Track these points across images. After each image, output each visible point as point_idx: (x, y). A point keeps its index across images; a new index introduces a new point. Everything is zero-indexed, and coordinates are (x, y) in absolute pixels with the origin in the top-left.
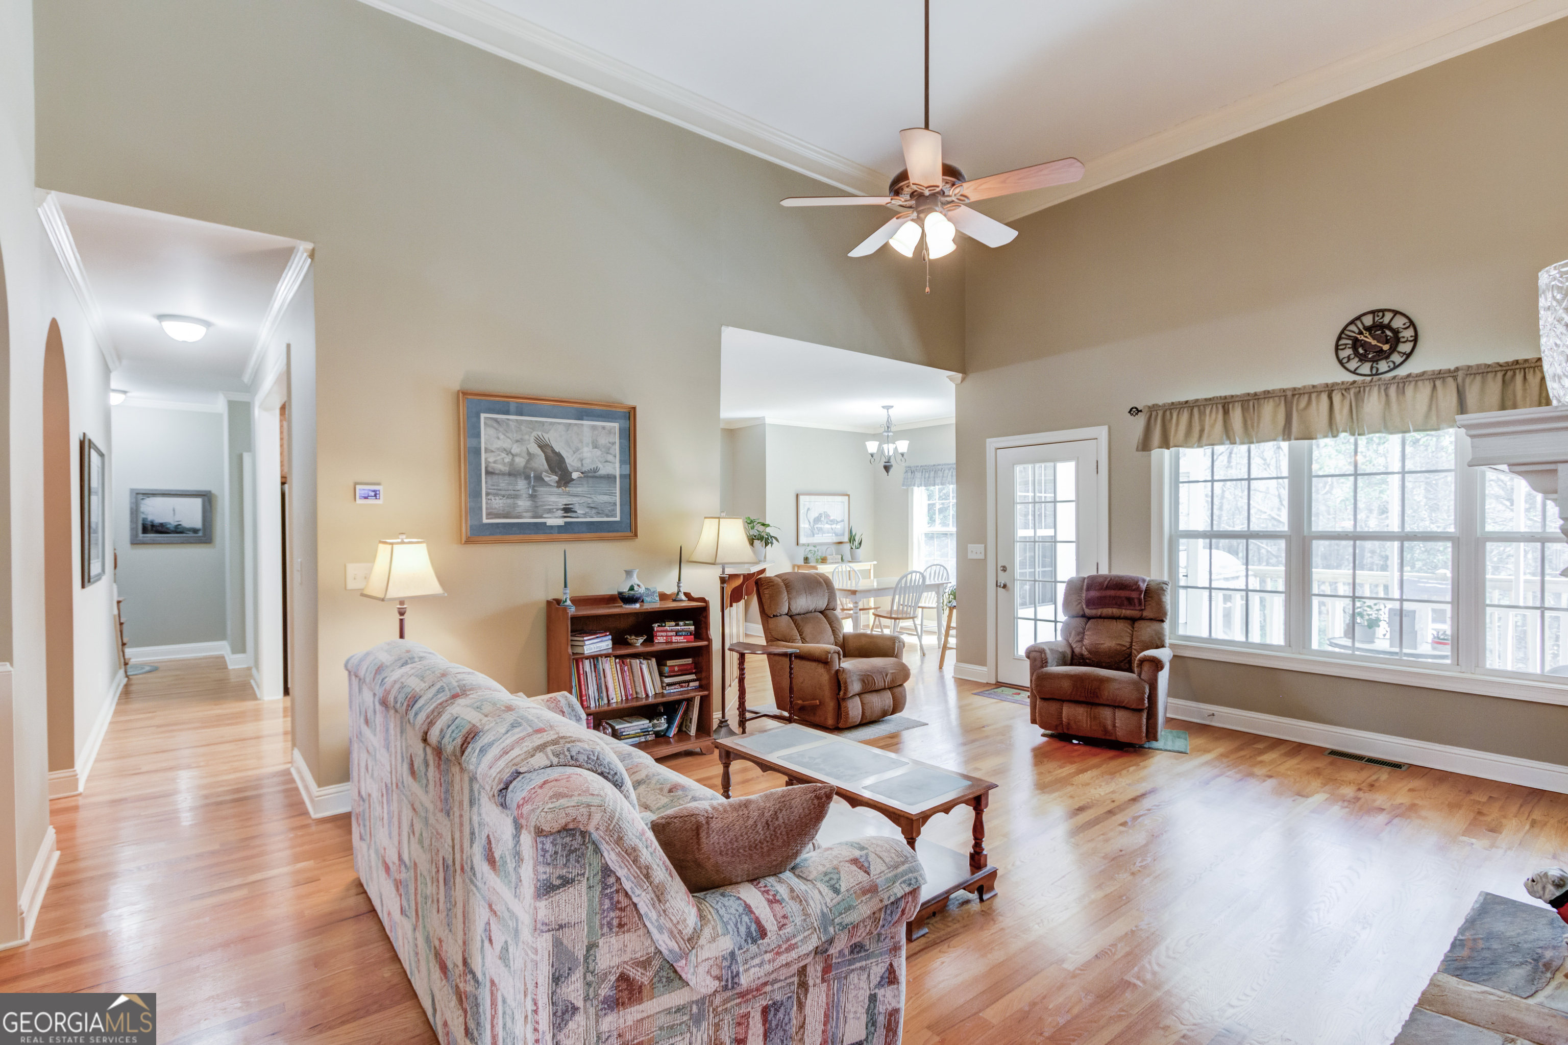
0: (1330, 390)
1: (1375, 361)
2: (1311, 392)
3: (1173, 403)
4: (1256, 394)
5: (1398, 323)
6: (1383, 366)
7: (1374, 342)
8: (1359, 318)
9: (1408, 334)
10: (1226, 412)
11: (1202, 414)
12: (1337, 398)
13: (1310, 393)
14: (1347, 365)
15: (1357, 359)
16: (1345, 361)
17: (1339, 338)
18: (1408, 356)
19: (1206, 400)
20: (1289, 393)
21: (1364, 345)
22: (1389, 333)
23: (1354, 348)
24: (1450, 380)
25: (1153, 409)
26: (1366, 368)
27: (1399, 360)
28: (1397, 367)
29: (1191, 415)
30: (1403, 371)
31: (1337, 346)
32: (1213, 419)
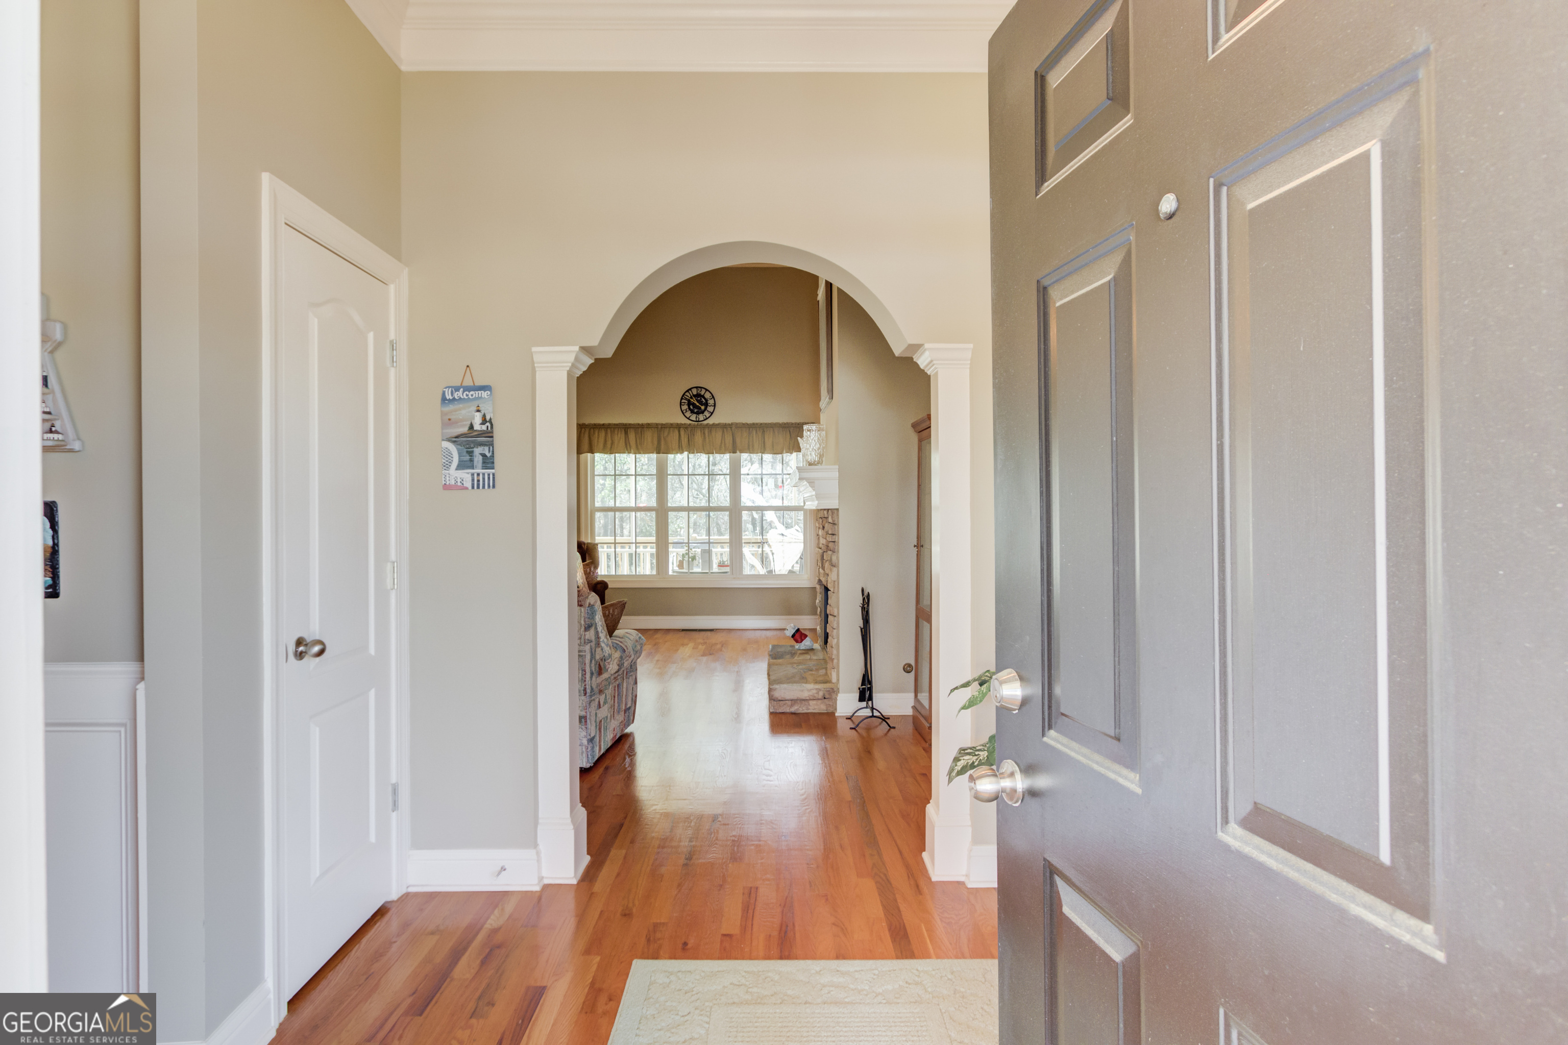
0: (679, 427)
1: (698, 413)
2: (671, 426)
3: (595, 424)
4: (642, 424)
5: (707, 395)
6: (701, 417)
7: (698, 404)
8: (690, 389)
9: (711, 402)
10: (626, 433)
11: (612, 433)
12: (682, 432)
13: (669, 428)
14: (685, 414)
15: (690, 412)
16: (684, 411)
17: (682, 399)
18: (712, 413)
19: (615, 424)
20: (660, 427)
21: (694, 405)
22: (703, 400)
23: (688, 405)
24: (729, 429)
26: (693, 417)
27: (708, 415)
28: (707, 419)
29: (606, 433)
30: (710, 421)
31: (681, 403)
32: (619, 437)
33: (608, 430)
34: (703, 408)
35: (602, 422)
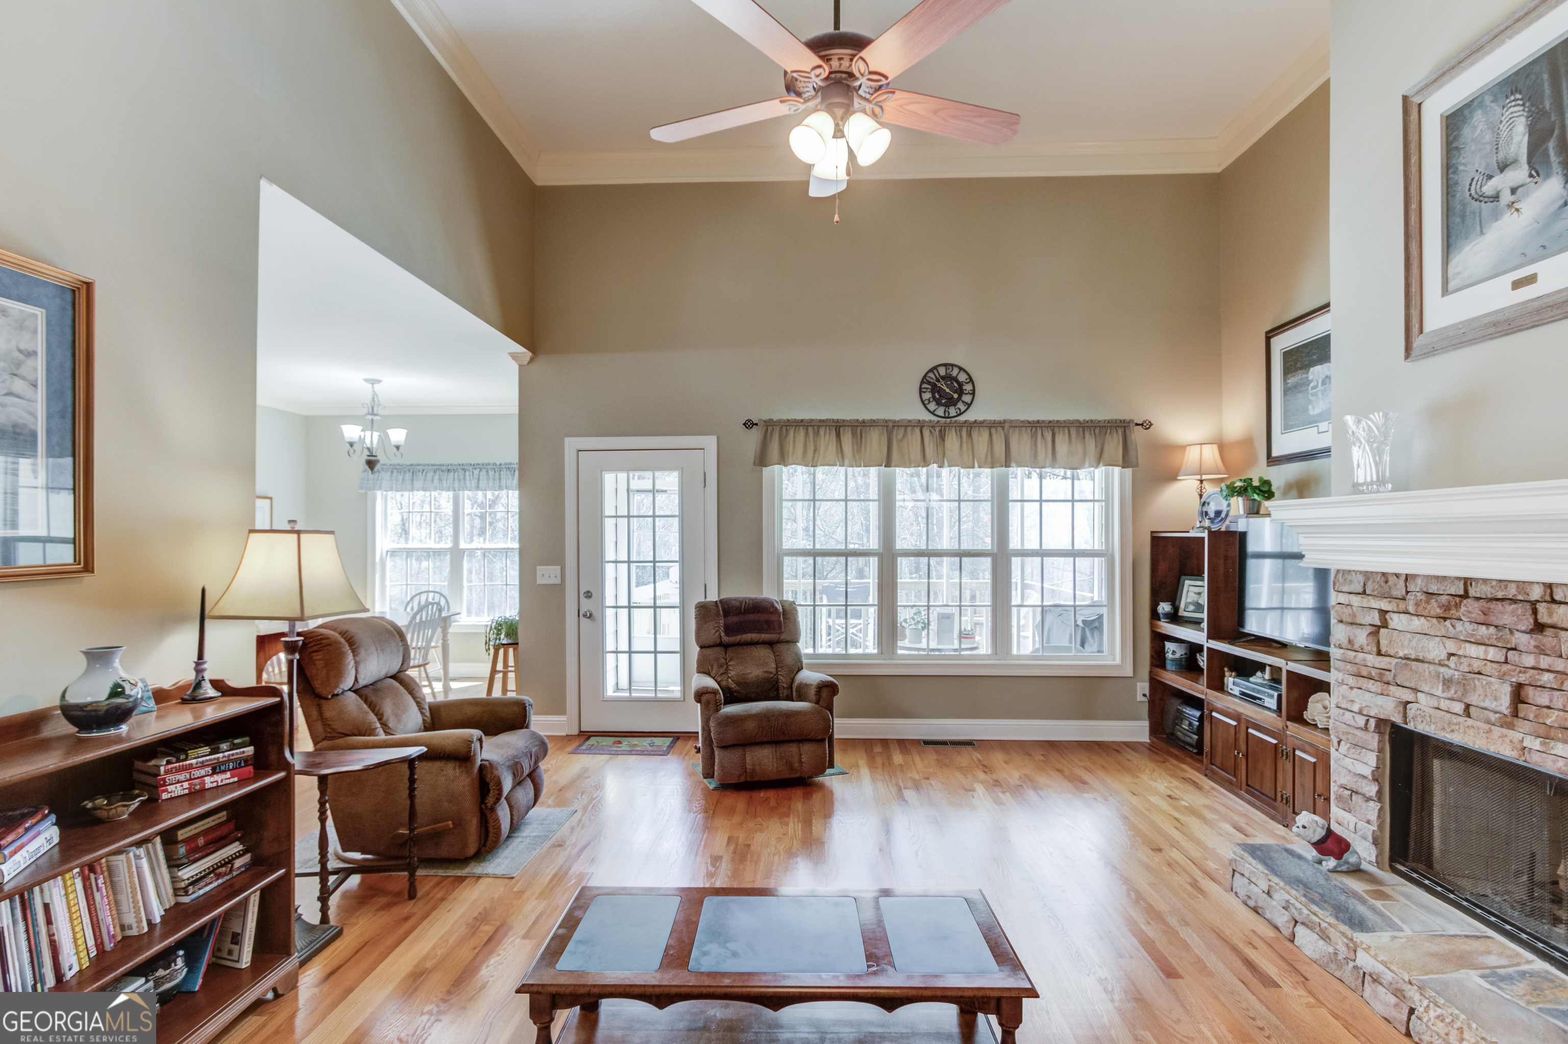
0: (921, 425)
1: (947, 405)
2: (907, 425)
3: (788, 420)
4: (864, 421)
5: (962, 377)
6: (953, 411)
7: (948, 390)
8: (936, 368)
9: (968, 387)
10: (838, 435)
11: (817, 434)
12: (926, 433)
13: (906, 427)
14: (928, 406)
15: (934, 403)
16: (926, 402)
17: (922, 382)
18: (969, 405)
19: (820, 421)
20: (891, 424)
21: (940, 391)
22: (956, 385)
23: (933, 392)
24: (1000, 429)
25: (769, 424)
26: (941, 411)
27: (963, 408)
28: (961, 414)
29: (807, 434)
31: (921, 388)
32: (827, 440)
33: (810, 429)
34: (956, 396)
35: (799, 417)
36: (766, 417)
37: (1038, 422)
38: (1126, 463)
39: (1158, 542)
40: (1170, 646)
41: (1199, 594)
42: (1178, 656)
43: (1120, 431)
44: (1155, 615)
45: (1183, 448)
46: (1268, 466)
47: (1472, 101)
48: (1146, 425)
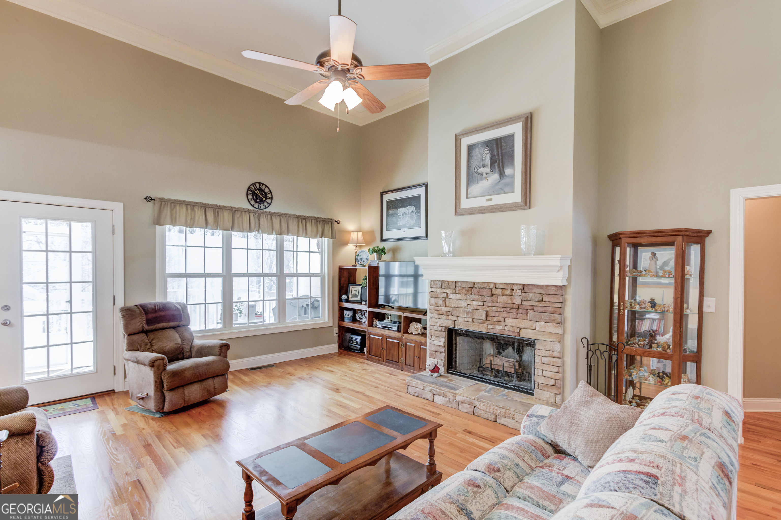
0: (249, 211)
1: (260, 203)
3: (175, 200)
4: (220, 206)
5: (267, 190)
6: (262, 206)
7: (260, 196)
8: (255, 184)
9: (269, 196)
10: (205, 212)
11: (193, 209)
12: (251, 216)
13: (241, 211)
14: (251, 202)
15: (253, 201)
16: (250, 200)
17: (248, 190)
18: (270, 204)
20: (234, 209)
21: (256, 195)
22: (264, 194)
23: (253, 195)
24: (284, 217)
25: (162, 200)
26: (256, 205)
27: (267, 205)
28: (266, 208)
29: (187, 209)
30: (268, 210)
31: (247, 193)
32: (199, 214)
33: (189, 207)
34: (264, 199)
35: (183, 199)
36: (162, 196)
37: (300, 216)
38: (332, 238)
39: (341, 269)
40: (346, 312)
41: (356, 291)
42: (350, 316)
43: (330, 223)
44: (340, 300)
45: (350, 232)
46: (381, 242)
47: (475, 144)
48: (338, 222)
